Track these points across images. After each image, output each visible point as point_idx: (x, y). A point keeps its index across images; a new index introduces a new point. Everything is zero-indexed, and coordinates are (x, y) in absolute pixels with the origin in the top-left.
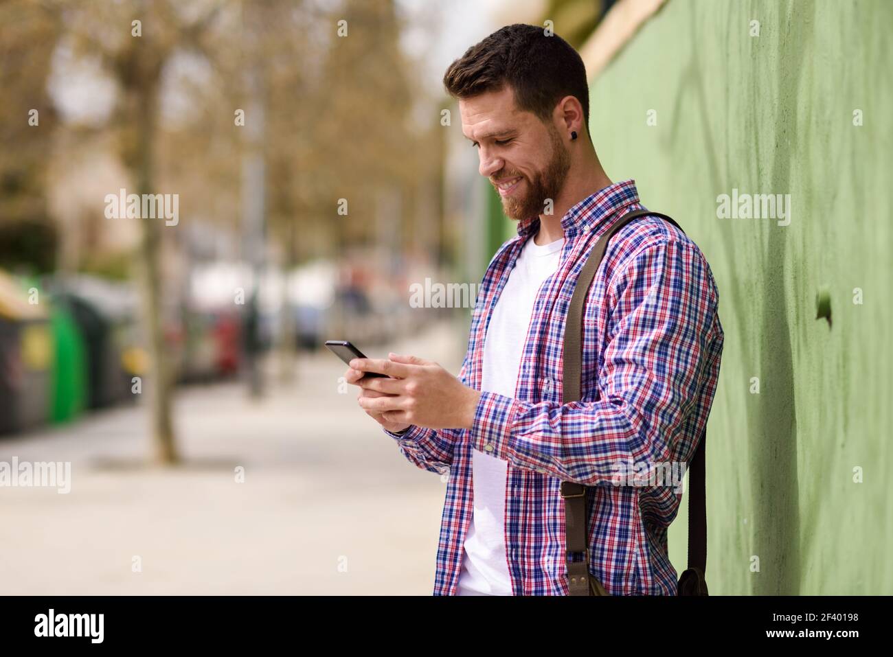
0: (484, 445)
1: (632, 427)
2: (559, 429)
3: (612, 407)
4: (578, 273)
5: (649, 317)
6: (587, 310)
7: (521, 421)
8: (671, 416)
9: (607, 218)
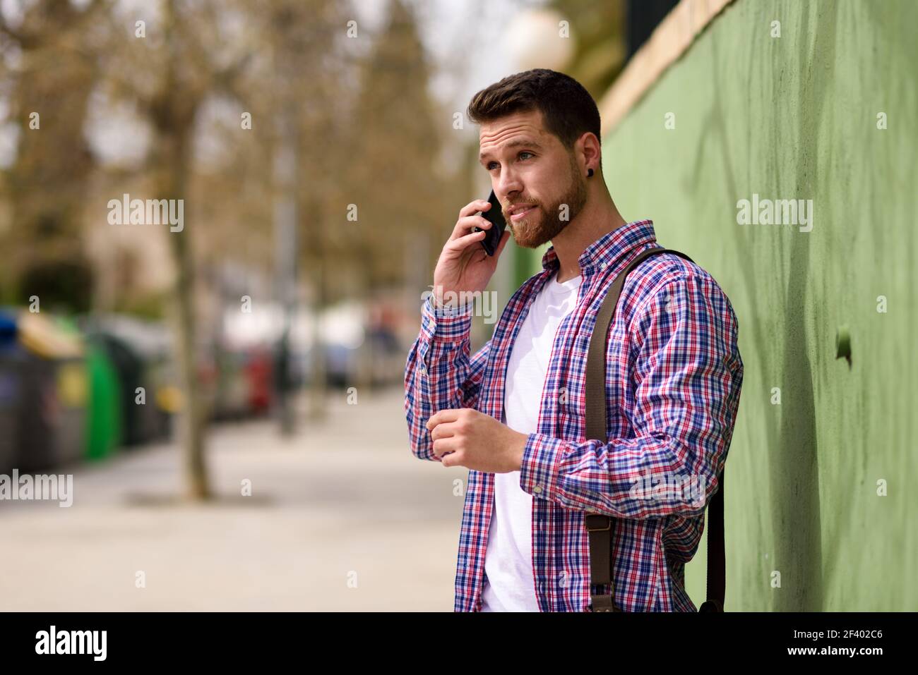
0: (533, 486)
1: (678, 459)
2: (606, 466)
3: (656, 441)
4: (596, 310)
5: (680, 352)
6: (609, 346)
7: (568, 460)
8: (714, 444)
9: (624, 256)
